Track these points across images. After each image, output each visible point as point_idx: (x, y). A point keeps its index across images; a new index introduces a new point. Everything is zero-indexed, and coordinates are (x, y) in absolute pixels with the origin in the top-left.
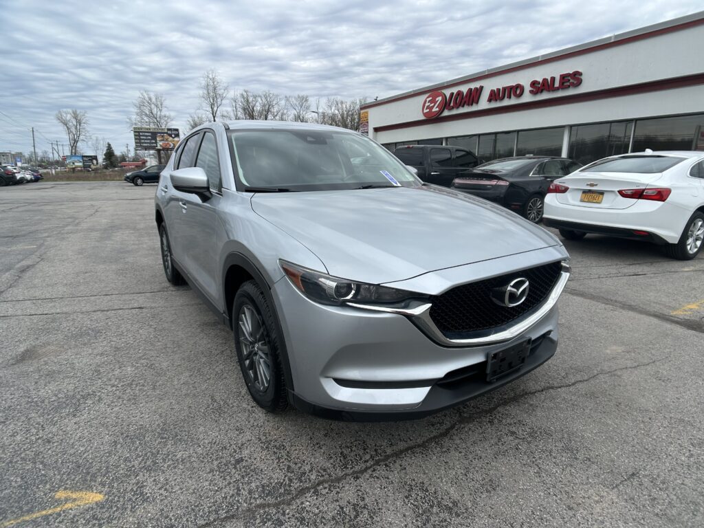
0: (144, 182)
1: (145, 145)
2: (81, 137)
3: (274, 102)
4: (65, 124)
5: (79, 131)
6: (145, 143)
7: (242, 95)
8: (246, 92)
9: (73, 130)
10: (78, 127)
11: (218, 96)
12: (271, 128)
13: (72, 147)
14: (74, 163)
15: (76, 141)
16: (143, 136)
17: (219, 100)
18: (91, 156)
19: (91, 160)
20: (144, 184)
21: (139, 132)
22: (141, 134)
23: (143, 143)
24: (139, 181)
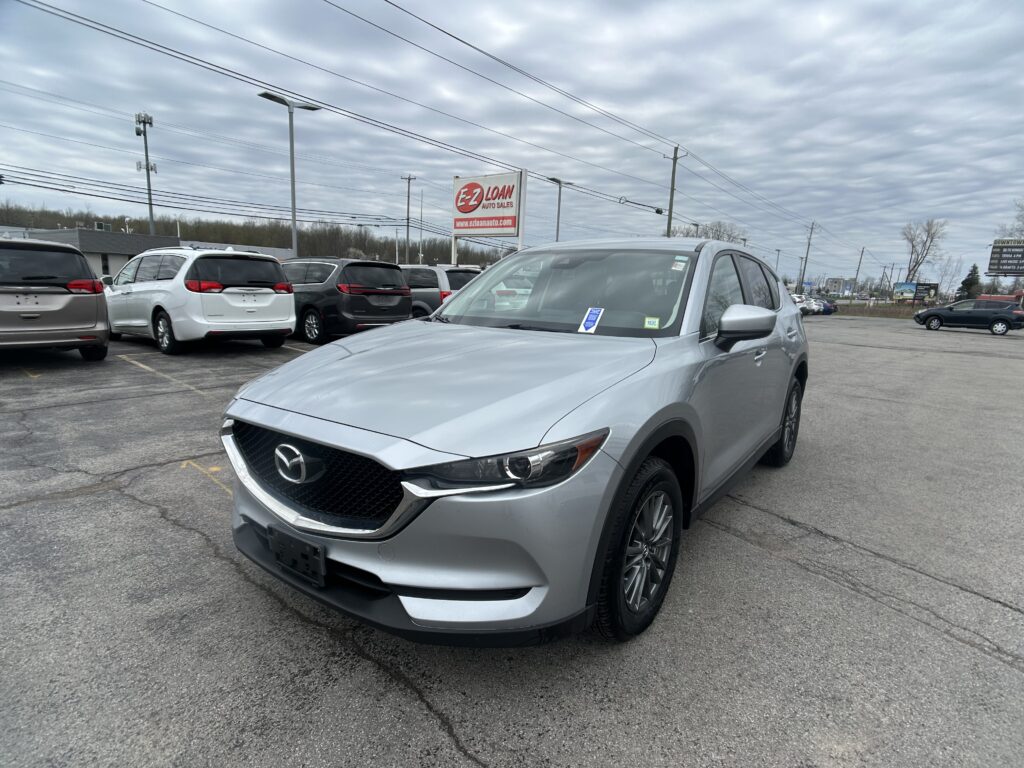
0: (941, 325)
1: (1005, 267)
2: (928, 258)
4: (911, 240)
5: (926, 248)
6: (1008, 264)
9: (919, 249)
10: (928, 244)
13: (910, 272)
14: (902, 294)
15: (918, 263)
16: (1007, 253)
18: (929, 285)
19: (928, 290)
20: (941, 328)
21: (1002, 248)
22: (1005, 250)
23: (1003, 265)
24: (935, 323)
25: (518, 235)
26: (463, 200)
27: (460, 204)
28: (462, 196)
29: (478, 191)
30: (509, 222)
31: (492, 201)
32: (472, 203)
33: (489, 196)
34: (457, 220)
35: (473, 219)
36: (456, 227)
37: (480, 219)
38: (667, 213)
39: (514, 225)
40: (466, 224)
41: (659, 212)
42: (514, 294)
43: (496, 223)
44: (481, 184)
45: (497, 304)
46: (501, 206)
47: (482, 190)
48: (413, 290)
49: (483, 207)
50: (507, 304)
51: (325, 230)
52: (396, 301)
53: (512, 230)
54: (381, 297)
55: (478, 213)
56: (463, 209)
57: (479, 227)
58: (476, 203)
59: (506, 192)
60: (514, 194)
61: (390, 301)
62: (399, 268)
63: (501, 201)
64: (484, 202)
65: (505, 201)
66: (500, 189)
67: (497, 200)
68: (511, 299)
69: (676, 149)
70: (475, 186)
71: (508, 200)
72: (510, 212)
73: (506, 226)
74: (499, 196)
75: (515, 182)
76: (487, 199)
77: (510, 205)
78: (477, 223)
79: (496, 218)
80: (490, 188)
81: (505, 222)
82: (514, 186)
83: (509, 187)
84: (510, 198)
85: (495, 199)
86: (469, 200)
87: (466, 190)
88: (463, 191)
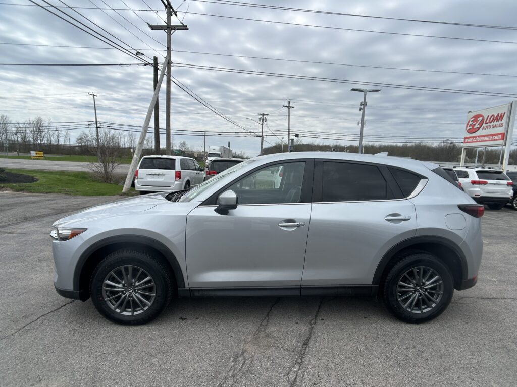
25: (505, 145)
26: (471, 125)
27: (468, 128)
28: (470, 123)
29: (481, 119)
30: (500, 137)
31: (489, 125)
32: (476, 127)
33: (488, 121)
34: (465, 138)
35: (476, 137)
37: (479, 136)
39: (503, 138)
40: (471, 140)
43: (490, 138)
44: (483, 115)
46: (494, 127)
47: (483, 119)
49: (484, 128)
51: (446, 146)
53: (501, 142)
55: (481, 132)
56: (469, 131)
57: (479, 141)
58: (478, 126)
59: (499, 118)
60: (505, 118)
63: (496, 123)
64: (484, 125)
65: (498, 123)
66: (495, 117)
67: (492, 123)
68: (482, 186)
70: (480, 116)
71: (500, 122)
72: (501, 130)
73: (497, 140)
74: (493, 121)
75: (505, 110)
76: (486, 124)
77: (501, 125)
78: (478, 139)
79: (490, 135)
80: (488, 116)
81: (497, 137)
82: (505, 113)
83: (502, 114)
84: (501, 121)
85: (491, 123)
86: (475, 125)
87: (473, 119)
88: (471, 120)
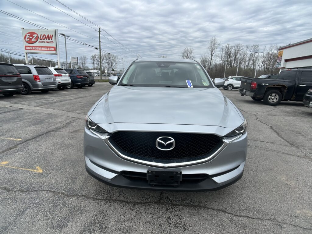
3: (241, 49)
7: (226, 46)
8: (228, 45)
11: (215, 47)
12: (150, 61)
17: (215, 49)
25: (57, 54)
26: (28, 38)
27: (26, 40)
28: (27, 37)
29: (36, 35)
30: (53, 49)
32: (33, 40)
33: (42, 38)
34: (26, 47)
35: (35, 47)
36: (26, 49)
37: (37, 47)
38: (99, 49)
39: (55, 50)
40: (31, 48)
41: (96, 49)
42: (61, 76)
43: (47, 49)
44: (37, 33)
45: (56, 79)
47: (38, 36)
48: (22, 75)
49: (39, 42)
50: (59, 79)
52: (15, 79)
53: (54, 52)
54: (8, 78)
55: (37, 44)
56: (28, 42)
57: (38, 50)
58: (35, 40)
59: (50, 37)
60: (53, 38)
61: (12, 80)
62: (13, 66)
63: (47, 40)
64: (39, 40)
65: (50, 41)
66: (46, 36)
69: (99, 28)
70: (34, 33)
72: (54, 45)
74: (46, 38)
75: (53, 33)
76: (40, 39)
77: (52, 42)
79: (46, 47)
80: (41, 35)
81: (51, 49)
82: (53, 35)
83: (51, 35)
84: (52, 39)
85: (44, 39)
86: (32, 39)
87: (29, 34)
88: (27, 35)
